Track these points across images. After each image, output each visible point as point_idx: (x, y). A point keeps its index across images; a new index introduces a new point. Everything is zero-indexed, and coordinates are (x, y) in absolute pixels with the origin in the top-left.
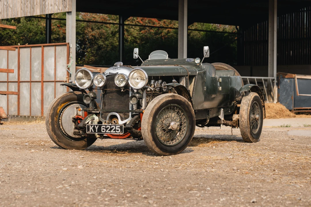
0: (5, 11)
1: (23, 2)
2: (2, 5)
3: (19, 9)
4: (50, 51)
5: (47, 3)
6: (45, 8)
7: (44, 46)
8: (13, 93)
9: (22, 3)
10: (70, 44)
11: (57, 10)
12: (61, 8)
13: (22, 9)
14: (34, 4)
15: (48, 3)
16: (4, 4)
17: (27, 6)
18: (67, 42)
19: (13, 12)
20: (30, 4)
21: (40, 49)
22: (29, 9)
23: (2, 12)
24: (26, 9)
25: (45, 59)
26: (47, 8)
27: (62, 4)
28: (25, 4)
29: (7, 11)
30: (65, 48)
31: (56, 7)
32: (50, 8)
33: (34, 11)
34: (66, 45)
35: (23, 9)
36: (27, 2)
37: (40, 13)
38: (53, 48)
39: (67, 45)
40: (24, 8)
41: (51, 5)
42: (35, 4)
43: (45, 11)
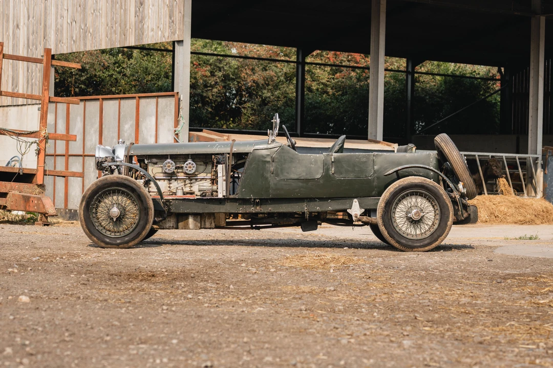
0: (81, 39)
1: (109, 25)
2: (78, 29)
3: (104, 36)
4: (148, 105)
5: (145, 26)
6: (143, 34)
7: (140, 97)
8: (74, 175)
9: (107, 25)
10: (179, 94)
11: (161, 37)
12: (166, 35)
13: (107, 36)
14: (126, 27)
15: (148, 27)
16: (80, 27)
17: (115, 32)
18: (176, 91)
19: (94, 41)
20: (119, 28)
21: (134, 102)
22: (118, 36)
23: (78, 40)
24: (113, 36)
25: (141, 119)
26: (145, 34)
27: (170, 27)
28: (112, 27)
29: (84, 39)
30: (171, 102)
31: (160, 33)
32: (151, 34)
33: (126, 39)
34: (173, 96)
35: (109, 36)
36: (116, 23)
37: (135, 42)
38: (154, 100)
39: (176, 96)
40: (111, 34)
41: (152, 30)
42: (128, 27)
43: (142, 39)
